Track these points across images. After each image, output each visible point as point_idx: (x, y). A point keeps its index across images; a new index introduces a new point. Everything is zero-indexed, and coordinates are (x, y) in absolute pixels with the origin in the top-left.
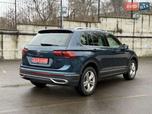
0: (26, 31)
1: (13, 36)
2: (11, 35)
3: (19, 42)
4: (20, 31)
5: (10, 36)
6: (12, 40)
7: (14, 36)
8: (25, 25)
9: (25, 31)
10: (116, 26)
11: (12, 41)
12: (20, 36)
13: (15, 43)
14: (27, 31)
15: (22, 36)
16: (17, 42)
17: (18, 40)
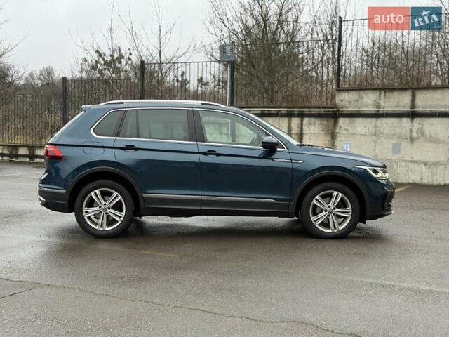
0: (357, 107)
1: (325, 122)
2: (319, 119)
3: (338, 135)
4: (342, 108)
5: (317, 121)
6: (322, 131)
7: (328, 121)
8: (354, 92)
9: (354, 108)
11: (323, 133)
12: (342, 121)
13: (329, 138)
14: (359, 108)
15: (347, 120)
16: (333, 136)
17: (337, 131)
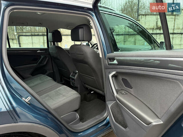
10: (156, 23)
